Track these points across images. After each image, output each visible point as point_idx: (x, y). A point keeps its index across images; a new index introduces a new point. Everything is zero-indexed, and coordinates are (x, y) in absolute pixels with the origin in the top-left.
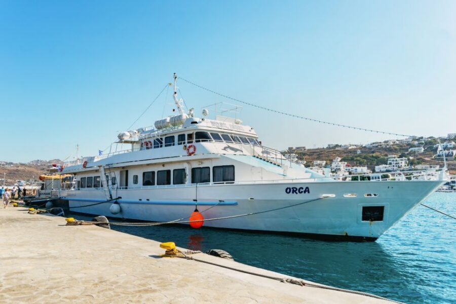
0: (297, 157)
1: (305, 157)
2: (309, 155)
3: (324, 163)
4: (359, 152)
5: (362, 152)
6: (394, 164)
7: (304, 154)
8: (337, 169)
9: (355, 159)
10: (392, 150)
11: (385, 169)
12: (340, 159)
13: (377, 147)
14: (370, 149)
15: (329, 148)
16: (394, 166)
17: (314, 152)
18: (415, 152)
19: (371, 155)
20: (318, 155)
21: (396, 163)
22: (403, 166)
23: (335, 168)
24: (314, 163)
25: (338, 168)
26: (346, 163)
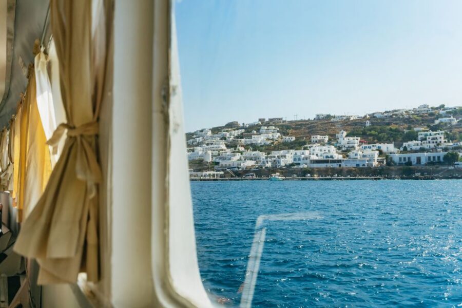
0: (278, 132)
1: (290, 131)
2: (295, 129)
3: (327, 139)
4: (368, 124)
5: (372, 123)
6: (430, 140)
7: (288, 127)
8: (349, 147)
9: (368, 133)
10: (413, 121)
11: (418, 147)
12: (345, 133)
13: (391, 116)
14: (383, 119)
15: (318, 118)
16: (429, 142)
17: (301, 125)
18: (446, 124)
19: (388, 127)
20: (309, 128)
21: (433, 139)
22: (442, 142)
23: (347, 146)
24: (312, 139)
25: (351, 145)
26: (359, 138)
